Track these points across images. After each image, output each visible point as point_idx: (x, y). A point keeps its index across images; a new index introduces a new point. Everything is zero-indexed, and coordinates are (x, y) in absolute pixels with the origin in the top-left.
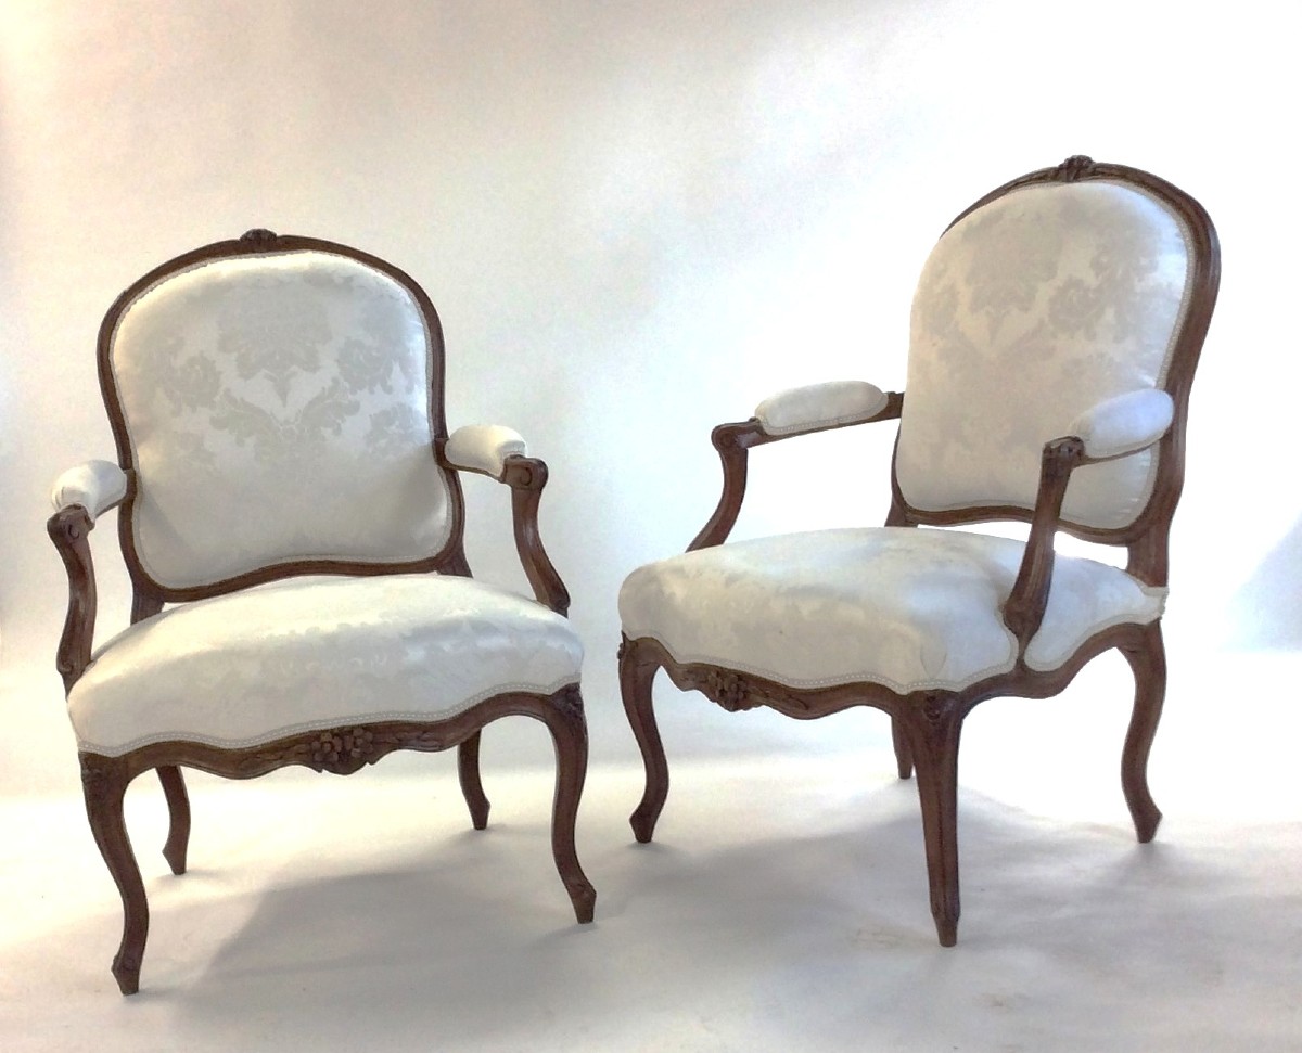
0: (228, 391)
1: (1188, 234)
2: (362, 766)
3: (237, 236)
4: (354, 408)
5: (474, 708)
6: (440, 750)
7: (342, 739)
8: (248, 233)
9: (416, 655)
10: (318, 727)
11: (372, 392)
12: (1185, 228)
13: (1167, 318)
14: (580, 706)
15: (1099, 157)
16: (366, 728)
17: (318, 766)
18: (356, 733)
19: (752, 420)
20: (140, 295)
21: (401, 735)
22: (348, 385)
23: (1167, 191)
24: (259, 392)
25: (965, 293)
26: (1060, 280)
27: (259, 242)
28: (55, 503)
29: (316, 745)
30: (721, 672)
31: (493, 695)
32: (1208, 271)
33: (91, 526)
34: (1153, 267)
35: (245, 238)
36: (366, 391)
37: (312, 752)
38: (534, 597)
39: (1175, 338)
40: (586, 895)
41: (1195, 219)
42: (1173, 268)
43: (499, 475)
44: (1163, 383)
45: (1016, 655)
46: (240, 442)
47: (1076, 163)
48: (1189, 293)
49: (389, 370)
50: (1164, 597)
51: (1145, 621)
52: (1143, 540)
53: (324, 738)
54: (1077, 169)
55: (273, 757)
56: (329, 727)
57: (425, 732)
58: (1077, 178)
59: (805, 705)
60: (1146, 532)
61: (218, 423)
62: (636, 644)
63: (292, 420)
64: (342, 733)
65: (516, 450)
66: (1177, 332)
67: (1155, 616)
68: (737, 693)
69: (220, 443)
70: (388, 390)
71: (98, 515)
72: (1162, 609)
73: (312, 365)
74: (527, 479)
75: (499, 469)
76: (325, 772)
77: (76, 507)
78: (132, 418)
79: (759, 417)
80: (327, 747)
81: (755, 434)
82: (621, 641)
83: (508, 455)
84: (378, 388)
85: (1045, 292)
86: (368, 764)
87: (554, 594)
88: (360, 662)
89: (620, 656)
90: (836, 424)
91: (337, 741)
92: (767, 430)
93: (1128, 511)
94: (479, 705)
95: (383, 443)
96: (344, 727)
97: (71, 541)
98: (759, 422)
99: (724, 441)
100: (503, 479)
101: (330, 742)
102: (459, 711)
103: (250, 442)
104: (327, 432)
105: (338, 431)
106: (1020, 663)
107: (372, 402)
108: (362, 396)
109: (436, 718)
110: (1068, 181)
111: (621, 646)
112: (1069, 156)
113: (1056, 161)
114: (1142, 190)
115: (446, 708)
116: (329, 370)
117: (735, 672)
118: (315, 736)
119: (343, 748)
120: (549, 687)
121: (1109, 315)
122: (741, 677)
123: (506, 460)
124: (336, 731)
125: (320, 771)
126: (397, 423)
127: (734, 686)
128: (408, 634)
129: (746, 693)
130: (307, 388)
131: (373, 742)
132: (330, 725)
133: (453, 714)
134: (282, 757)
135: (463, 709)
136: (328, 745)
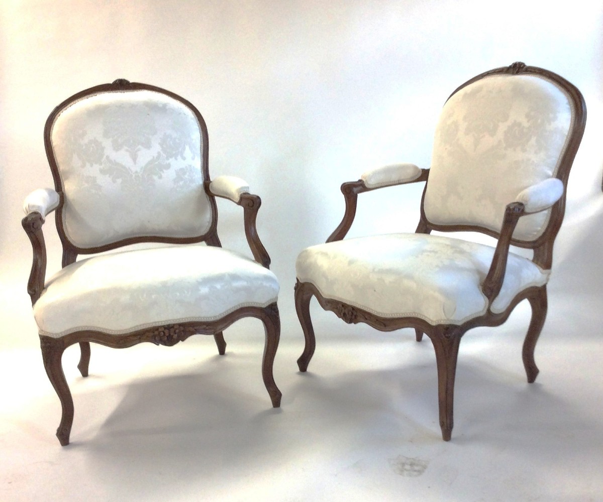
0: (108, 157)
1: (572, 103)
2: (178, 342)
3: (111, 81)
4: (168, 166)
5: (230, 314)
7: (168, 329)
8: (116, 81)
9: (204, 290)
10: (157, 325)
11: (176, 159)
12: (571, 100)
13: (559, 143)
14: (277, 312)
15: (528, 63)
16: (180, 325)
17: (157, 342)
18: (175, 327)
19: (360, 181)
20: (65, 109)
21: (196, 328)
22: (165, 155)
23: (563, 82)
24: (123, 157)
25: (463, 126)
26: (509, 123)
27: (121, 85)
28: (25, 210)
29: (156, 333)
30: (344, 305)
31: (239, 308)
32: (581, 121)
33: (43, 222)
34: (555, 118)
35: (115, 83)
36: (174, 158)
37: (154, 336)
38: (254, 258)
39: (563, 153)
40: (277, 396)
41: (576, 96)
42: (564, 120)
43: (237, 201)
44: (556, 174)
45: (487, 307)
46: (114, 182)
47: (517, 66)
48: (571, 131)
49: (184, 149)
50: (549, 274)
51: (540, 285)
52: (541, 247)
53: (160, 330)
54: (518, 68)
55: (136, 338)
56: (163, 325)
58: (517, 73)
59: (384, 324)
60: (543, 244)
61: (103, 172)
62: (303, 284)
63: (138, 171)
64: (169, 327)
65: (245, 191)
66: (564, 150)
67: (544, 283)
68: (352, 316)
69: (104, 181)
70: (184, 159)
71: (46, 215)
72: (548, 280)
73: (148, 145)
74: (251, 204)
75: (237, 198)
76: (160, 345)
77: (35, 213)
78: (61, 168)
79: (363, 179)
81: (361, 187)
82: (296, 282)
83: (242, 192)
84: (179, 157)
85: (503, 127)
86: (181, 341)
87: (263, 258)
88: (178, 294)
89: (295, 289)
90: (398, 182)
91: (167, 331)
92: (366, 185)
93: (535, 233)
95: (181, 183)
96: (170, 324)
97: (33, 231)
98: (363, 182)
99: (347, 191)
100: (239, 203)
101: (164, 332)
102: (223, 316)
103: (119, 181)
104: (155, 178)
105: (160, 177)
106: (489, 311)
107: (176, 164)
108: (172, 161)
109: (212, 319)
110: (513, 74)
111: (296, 284)
112: (514, 61)
113: (508, 63)
114: (550, 80)
116: (156, 149)
117: (351, 306)
118: (156, 329)
119: (170, 335)
120: (264, 304)
121: (533, 140)
122: (354, 309)
123: (241, 195)
124: (166, 326)
125: (158, 345)
126: (188, 174)
127: (350, 313)
128: (200, 280)
129: (356, 317)
130: (145, 156)
131: (183, 331)
132: (163, 324)
133: (221, 317)
134: (140, 338)
135: (225, 315)
136: (162, 333)
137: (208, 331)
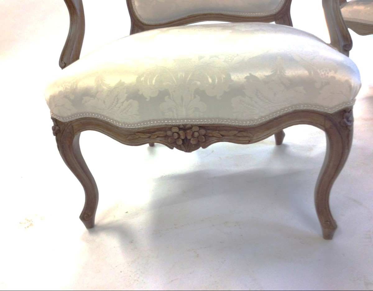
2: (198, 148)
5: (276, 119)
6: (248, 143)
10: (170, 123)
16: (201, 127)
17: (171, 145)
18: (194, 129)
21: (222, 133)
29: (169, 133)
31: (290, 110)
37: (166, 136)
38: (329, 42)
57: (240, 132)
64: (184, 128)
76: (175, 148)
80: (176, 136)
86: (201, 148)
91: (181, 133)
94: (280, 117)
96: (186, 125)
101: (178, 133)
102: (264, 120)
109: (248, 124)
115: (256, 118)
119: (185, 137)
124: (182, 127)
125: (172, 148)
131: (205, 135)
132: (178, 123)
133: (260, 122)
134: (150, 137)
135: (268, 119)
136: (176, 134)
137: (241, 139)
